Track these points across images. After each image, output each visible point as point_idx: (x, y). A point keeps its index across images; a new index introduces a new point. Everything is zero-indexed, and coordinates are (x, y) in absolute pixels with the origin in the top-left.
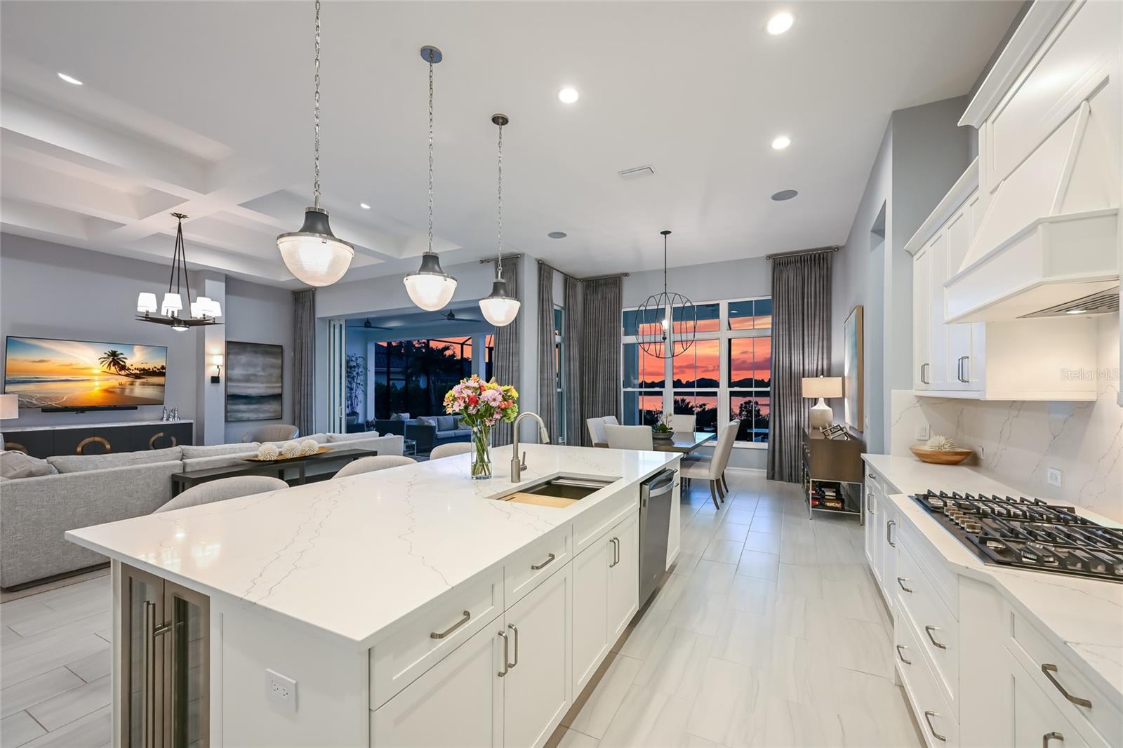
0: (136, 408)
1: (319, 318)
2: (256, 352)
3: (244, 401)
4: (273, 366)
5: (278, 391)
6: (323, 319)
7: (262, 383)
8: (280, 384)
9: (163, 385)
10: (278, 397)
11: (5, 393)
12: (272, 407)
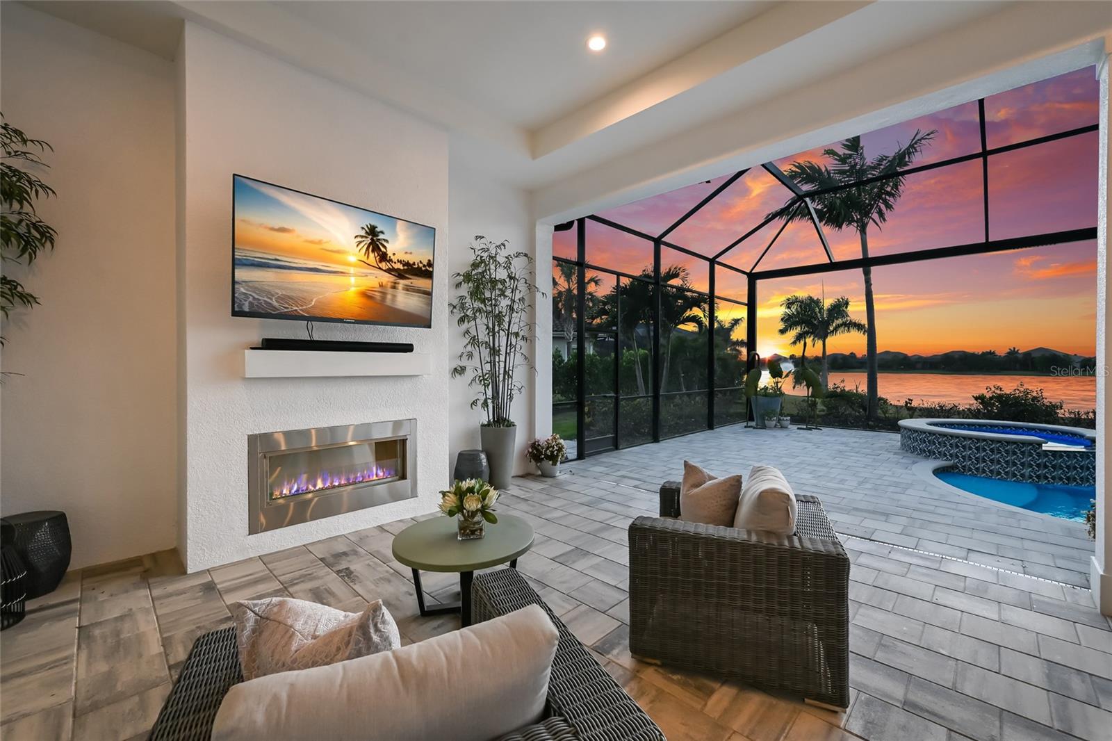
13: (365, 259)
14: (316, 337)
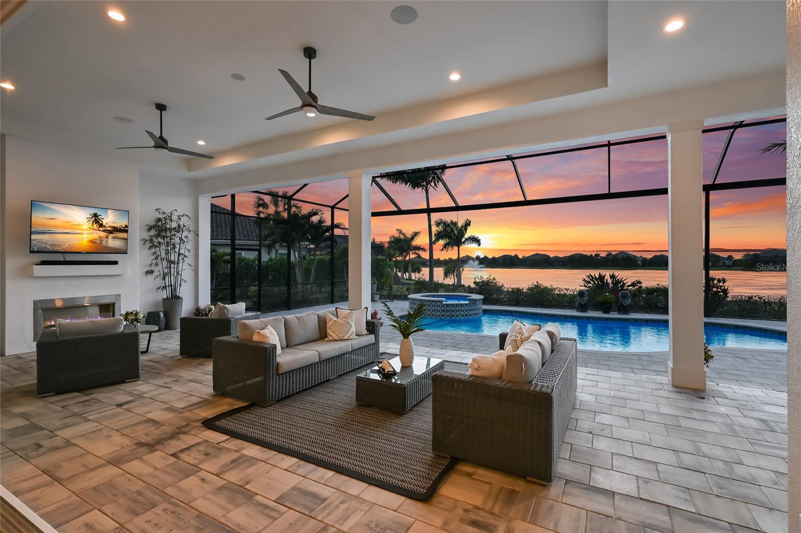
13: (92, 227)
14: (67, 259)
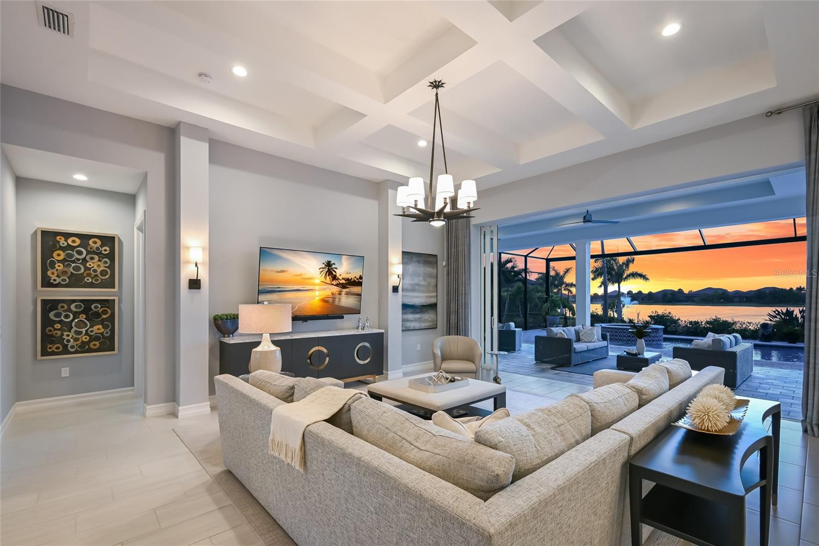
0: (343, 317)
1: (473, 225)
2: (419, 262)
3: (411, 310)
4: (430, 276)
5: (433, 301)
6: (476, 226)
7: (423, 292)
8: (436, 294)
9: (360, 295)
10: (433, 306)
11: (258, 303)
12: (428, 316)
